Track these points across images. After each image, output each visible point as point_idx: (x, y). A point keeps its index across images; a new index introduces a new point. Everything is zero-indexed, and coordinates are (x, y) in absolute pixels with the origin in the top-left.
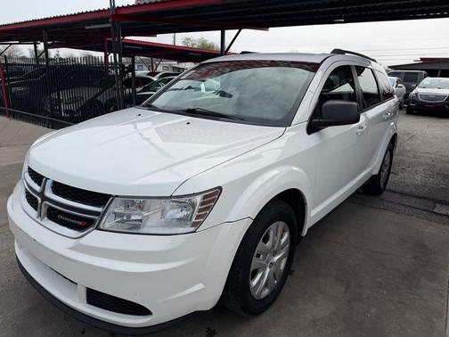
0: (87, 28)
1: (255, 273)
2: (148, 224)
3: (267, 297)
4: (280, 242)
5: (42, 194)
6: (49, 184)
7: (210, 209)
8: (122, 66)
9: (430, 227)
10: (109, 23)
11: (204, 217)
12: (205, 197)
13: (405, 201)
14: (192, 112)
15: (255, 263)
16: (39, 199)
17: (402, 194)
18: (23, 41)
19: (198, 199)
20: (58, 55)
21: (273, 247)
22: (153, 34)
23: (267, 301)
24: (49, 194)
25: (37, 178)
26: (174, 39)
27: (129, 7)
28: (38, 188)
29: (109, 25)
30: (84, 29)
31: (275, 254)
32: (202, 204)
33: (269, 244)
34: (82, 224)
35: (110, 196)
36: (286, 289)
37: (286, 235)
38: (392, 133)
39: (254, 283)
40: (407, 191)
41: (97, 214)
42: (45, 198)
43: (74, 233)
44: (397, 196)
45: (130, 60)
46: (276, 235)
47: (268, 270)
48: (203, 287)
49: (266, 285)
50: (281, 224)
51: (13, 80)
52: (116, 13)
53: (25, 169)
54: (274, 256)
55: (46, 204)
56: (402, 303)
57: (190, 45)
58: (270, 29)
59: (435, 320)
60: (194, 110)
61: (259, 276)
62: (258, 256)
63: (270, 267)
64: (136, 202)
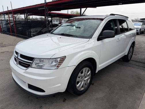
0: (39, 9)
1: (78, 82)
2: (45, 66)
3: (83, 90)
4: (87, 74)
5: (17, 57)
6: (19, 55)
7: (62, 62)
8: (48, 21)
9: (143, 72)
10: (44, 7)
11: (60, 65)
12: (61, 59)
13: (137, 64)
14: (63, 35)
15: (78, 79)
16: (17, 59)
17: (136, 61)
18: (21, 14)
19: (59, 60)
20: (32, 18)
21: (85, 75)
22: (60, 10)
23: (83, 91)
24: (19, 57)
25: (17, 53)
26: (68, 11)
27: (50, 2)
28: (17, 56)
29: (45, 8)
30: (38, 9)
31: (86, 77)
32: (60, 61)
33: (83, 74)
34: (27, 66)
35: (34, 58)
36: (90, 89)
37: (90, 72)
38: (133, 41)
39: (78, 85)
40: (139, 61)
41: (31, 63)
42: (18, 59)
43: (25, 68)
44: (135, 62)
45: (51, 19)
46: (86, 72)
47: (83, 82)
48: (60, 85)
49: (82, 87)
50: (87, 69)
51: (17, 26)
52: (47, 4)
53: (14, 51)
54: (85, 78)
55: (18, 61)
56: (127, 95)
57: (73, 13)
58: (97, 7)
59: (137, 101)
60: (63, 34)
61: (80, 83)
62: (79, 77)
63: (84, 81)
64: (41, 60)
